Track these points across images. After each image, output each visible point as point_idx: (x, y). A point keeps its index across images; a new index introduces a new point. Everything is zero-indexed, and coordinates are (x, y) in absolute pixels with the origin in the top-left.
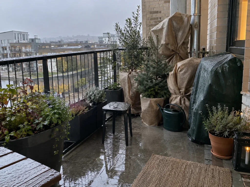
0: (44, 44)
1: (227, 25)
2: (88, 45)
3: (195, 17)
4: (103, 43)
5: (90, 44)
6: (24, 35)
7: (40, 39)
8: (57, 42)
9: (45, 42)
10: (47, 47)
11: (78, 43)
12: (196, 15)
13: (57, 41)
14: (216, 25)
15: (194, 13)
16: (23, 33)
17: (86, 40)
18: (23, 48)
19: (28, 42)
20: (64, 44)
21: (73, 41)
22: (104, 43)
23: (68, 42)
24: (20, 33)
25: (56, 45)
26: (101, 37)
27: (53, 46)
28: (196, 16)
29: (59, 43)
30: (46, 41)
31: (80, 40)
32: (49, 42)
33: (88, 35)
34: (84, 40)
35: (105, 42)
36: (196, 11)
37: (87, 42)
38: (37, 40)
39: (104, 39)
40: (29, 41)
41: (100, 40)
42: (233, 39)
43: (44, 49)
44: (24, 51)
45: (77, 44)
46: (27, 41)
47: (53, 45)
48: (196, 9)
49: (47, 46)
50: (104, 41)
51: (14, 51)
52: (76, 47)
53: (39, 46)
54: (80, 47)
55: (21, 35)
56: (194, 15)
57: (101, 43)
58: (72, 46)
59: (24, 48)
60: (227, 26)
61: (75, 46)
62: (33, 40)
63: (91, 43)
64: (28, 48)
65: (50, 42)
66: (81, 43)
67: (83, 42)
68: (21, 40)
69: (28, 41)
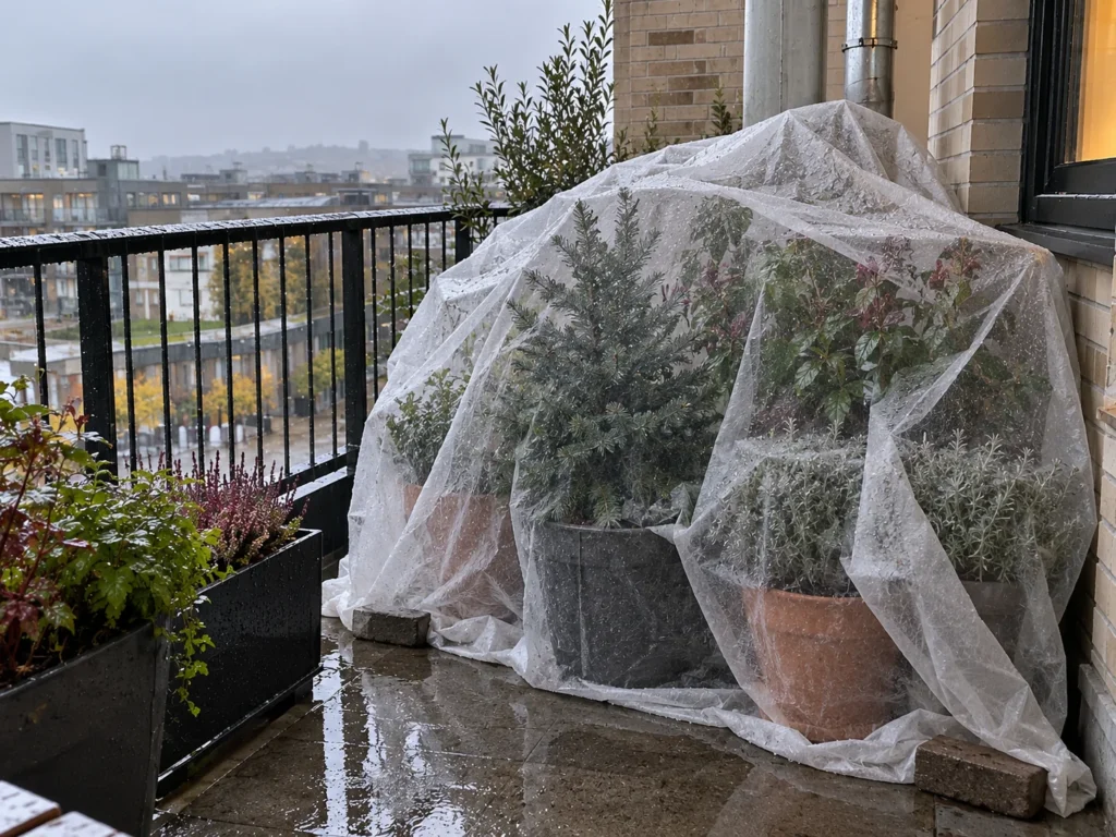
0: (154, 186)
1: (1022, 89)
2: (360, 192)
3: (866, 56)
4: (430, 182)
5: (370, 186)
6: (61, 143)
7: (136, 162)
8: (217, 177)
9: (160, 178)
10: (170, 199)
11: (313, 181)
12: (873, 45)
13: (217, 173)
14: (973, 90)
15: (860, 36)
16: (57, 135)
17: (351, 168)
18: (58, 204)
19: (82, 176)
20: (250, 187)
21: (289, 170)
22: (436, 181)
23: (265, 175)
24: (45, 133)
25: (210, 191)
26: (423, 154)
27: (197, 197)
28: (873, 50)
29: (223, 184)
30: (165, 173)
31: (322, 167)
32: (178, 179)
33: (363, 145)
34: (340, 168)
35: (442, 179)
36: (874, 23)
37: (355, 175)
38: (125, 165)
39: (434, 165)
40: (85, 173)
41: (420, 167)
42: (1056, 156)
43: (153, 208)
44: (62, 220)
45: (305, 184)
46: (76, 170)
47: (194, 192)
48: (874, 16)
49: (169, 194)
50: (435, 174)
51: (15, 219)
52: (305, 201)
53: (134, 194)
54: (321, 200)
55: (47, 144)
56: (862, 45)
57: (421, 183)
58: (282, 195)
59: (61, 206)
60: (1026, 92)
61: (298, 195)
62: (103, 167)
63: (373, 181)
64: (80, 204)
65: (184, 176)
66: (327, 183)
67: (335, 176)
68: (48, 168)
69: (82, 170)
